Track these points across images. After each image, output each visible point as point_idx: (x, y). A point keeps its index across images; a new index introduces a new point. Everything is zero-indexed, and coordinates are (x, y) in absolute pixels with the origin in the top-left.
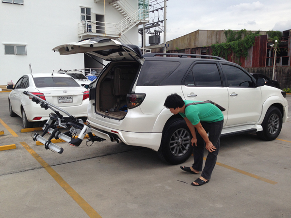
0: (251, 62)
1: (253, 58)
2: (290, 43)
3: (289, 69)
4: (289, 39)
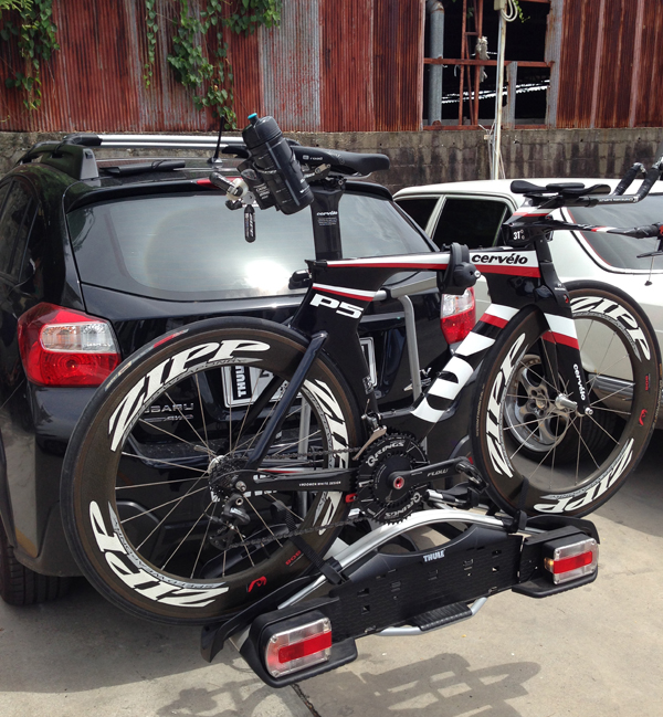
0: (317, 88)
1: (326, 52)
3: (561, 150)
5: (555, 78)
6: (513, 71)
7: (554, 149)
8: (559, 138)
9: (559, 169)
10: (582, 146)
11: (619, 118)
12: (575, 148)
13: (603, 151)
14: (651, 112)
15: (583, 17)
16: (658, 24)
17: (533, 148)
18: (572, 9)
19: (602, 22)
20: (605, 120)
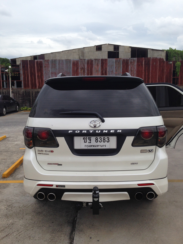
2: (21, 69)
3: (23, 92)
4: (20, 66)
5: (23, 82)
6: (15, 82)
7: (22, 92)
8: (23, 90)
9: (23, 94)
10: (27, 91)
11: (35, 88)
12: (26, 92)
13: (31, 92)
14: (41, 86)
15: (26, 74)
16: (40, 74)
17: (18, 91)
18: (24, 73)
19: (29, 75)
20: (32, 88)
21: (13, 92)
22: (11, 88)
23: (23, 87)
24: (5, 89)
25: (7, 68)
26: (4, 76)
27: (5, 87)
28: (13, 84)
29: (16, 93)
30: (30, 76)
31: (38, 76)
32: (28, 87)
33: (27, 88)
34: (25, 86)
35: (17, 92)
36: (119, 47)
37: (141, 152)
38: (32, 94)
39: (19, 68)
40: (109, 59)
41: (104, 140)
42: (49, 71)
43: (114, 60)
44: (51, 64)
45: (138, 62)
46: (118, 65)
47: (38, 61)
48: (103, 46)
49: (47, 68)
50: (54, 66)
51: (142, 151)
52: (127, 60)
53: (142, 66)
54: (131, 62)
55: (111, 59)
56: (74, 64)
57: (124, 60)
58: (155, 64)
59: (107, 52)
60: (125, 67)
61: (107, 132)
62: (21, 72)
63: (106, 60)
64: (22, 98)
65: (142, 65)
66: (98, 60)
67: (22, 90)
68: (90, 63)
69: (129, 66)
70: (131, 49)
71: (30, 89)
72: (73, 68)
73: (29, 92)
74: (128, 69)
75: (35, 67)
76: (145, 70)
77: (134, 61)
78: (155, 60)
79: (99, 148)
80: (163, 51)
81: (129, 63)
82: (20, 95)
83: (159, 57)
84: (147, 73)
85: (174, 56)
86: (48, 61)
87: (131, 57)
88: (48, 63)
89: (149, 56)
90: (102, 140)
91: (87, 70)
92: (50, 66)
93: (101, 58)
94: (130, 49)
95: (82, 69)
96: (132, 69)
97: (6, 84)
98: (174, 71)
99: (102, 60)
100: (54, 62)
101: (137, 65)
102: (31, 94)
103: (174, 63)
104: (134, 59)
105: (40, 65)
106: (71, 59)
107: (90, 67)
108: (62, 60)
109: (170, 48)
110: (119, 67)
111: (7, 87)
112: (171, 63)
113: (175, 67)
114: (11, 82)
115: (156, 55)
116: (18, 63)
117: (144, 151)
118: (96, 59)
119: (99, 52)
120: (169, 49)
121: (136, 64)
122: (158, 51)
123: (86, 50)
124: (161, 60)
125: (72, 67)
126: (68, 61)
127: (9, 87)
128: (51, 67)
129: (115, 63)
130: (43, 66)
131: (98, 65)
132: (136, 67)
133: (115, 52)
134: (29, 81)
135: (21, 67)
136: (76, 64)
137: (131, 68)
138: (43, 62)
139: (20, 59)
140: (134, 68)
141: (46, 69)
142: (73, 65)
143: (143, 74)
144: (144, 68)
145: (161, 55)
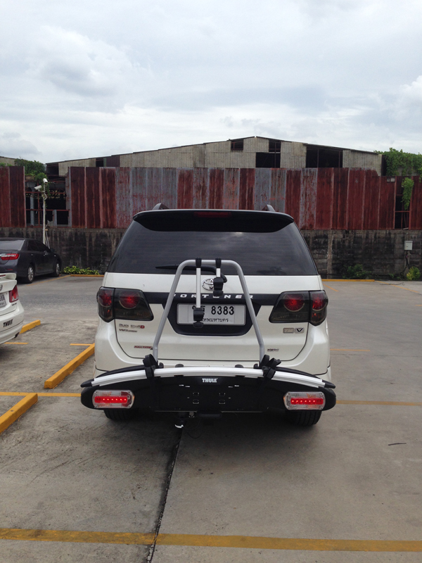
2: (68, 186)
3: (71, 233)
4: (66, 179)
5: (70, 214)
6: (55, 212)
7: (68, 234)
8: (70, 231)
9: (70, 239)
10: (79, 233)
11: (96, 226)
12: (76, 234)
13: (87, 235)
14: (109, 223)
15: (79, 197)
16: (108, 198)
17: (60, 233)
18: (75, 194)
19: (86, 199)
20: (90, 226)
21: (48, 234)
22: (44, 224)
23: (70, 224)
24: (32, 227)
25: (39, 182)
26: (32, 200)
27: (32, 223)
28: (49, 217)
29: (56, 237)
30: (88, 201)
31: (103, 201)
32: (81, 225)
33: (79, 226)
34: (75, 223)
35: (58, 235)
36: (280, 144)
37: (284, 332)
38: (90, 240)
39: (65, 183)
40: (258, 169)
41: (225, 310)
42: (127, 192)
43: (269, 171)
44: (133, 176)
45: (320, 177)
46: (277, 183)
47: (105, 170)
48: (245, 142)
49: (124, 184)
50: (139, 181)
51: (286, 331)
52: (297, 173)
53: (330, 186)
54: (306, 177)
55: (262, 168)
56: (182, 177)
57: (290, 172)
58: (357, 181)
59: (255, 155)
60: (293, 186)
61: (229, 297)
62: (69, 192)
63: (251, 170)
64: (68, 247)
65: (329, 183)
66: (235, 170)
67: (69, 229)
68: (217, 175)
69: (302, 185)
70: (307, 148)
71: (85, 229)
72: (181, 186)
73: (84, 233)
74: (300, 191)
75: (98, 182)
76: (336, 195)
77: (312, 174)
78: (357, 173)
79: (217, 323)
80: (376, 154)
81: (302, 180)
82: (63, 240)
83: (366, 168)
84: (339, 201)
85: (401, 166)
86: (126, 170)
87: (307, 167)
88: (126, 175)
89: (345, 165)
90: (223, 310)
91: (211, 191)
92: (131, 180)
93: (240, 166)
94: (305, 150)
95: (199, 188)
96: (308, 192)
97: (36, 216)
98: (399, 199)
99: (243, 171)
100: (139, 172)
101: (318, 183)
102: (87, 240)
103: (400, 180)
104: (313, 169)
105: (110, 179)
106: (177, 168)
107: (216, 185)
108: (158, 169)
109: (391, 149)
110: (279, 187)
111: (36, 221)
112: (393, 180)
113: (401, 190)
114: (46, 211)
115: (360, 163)
116: (62, 173)
117: (289, 331)
118: (229, 169)
119: (236, 153)
120: (389, 151)
121: (315, 180)
122: (365, 156)
123: (209, 150)
124: (371, 174)
125: (177, 185)
126: (169, 171)
127: (42, 223)
128: (133, 183)
129: (270, 178)
130: (117, 181)
131: (234, 182)
132: (315, 188)
133: (271, 153)
134: (84, 212)
135: (69, 181)
136: (186, 178)
137: (306, 189)
138: (116, 172)
139: (66, 165)
140: (312, 189)
141: (121, 188)
142: (180, 180)
143: (332, 202)
144: (333, 191)
145: (372, 164)
